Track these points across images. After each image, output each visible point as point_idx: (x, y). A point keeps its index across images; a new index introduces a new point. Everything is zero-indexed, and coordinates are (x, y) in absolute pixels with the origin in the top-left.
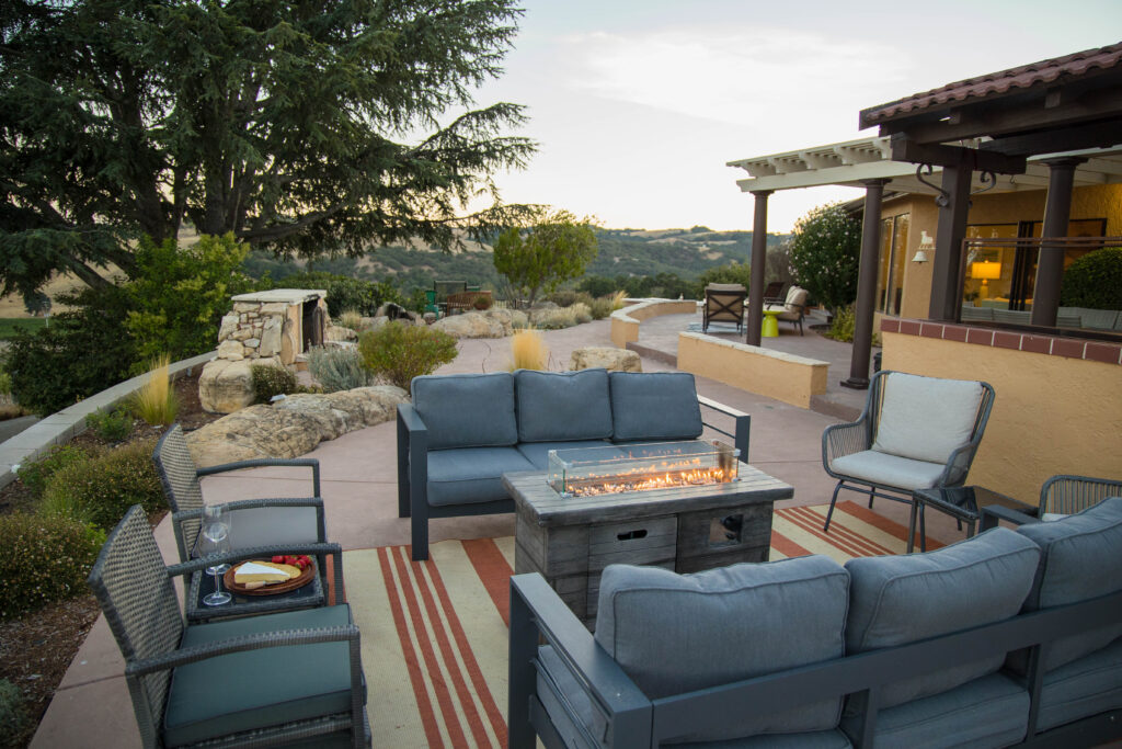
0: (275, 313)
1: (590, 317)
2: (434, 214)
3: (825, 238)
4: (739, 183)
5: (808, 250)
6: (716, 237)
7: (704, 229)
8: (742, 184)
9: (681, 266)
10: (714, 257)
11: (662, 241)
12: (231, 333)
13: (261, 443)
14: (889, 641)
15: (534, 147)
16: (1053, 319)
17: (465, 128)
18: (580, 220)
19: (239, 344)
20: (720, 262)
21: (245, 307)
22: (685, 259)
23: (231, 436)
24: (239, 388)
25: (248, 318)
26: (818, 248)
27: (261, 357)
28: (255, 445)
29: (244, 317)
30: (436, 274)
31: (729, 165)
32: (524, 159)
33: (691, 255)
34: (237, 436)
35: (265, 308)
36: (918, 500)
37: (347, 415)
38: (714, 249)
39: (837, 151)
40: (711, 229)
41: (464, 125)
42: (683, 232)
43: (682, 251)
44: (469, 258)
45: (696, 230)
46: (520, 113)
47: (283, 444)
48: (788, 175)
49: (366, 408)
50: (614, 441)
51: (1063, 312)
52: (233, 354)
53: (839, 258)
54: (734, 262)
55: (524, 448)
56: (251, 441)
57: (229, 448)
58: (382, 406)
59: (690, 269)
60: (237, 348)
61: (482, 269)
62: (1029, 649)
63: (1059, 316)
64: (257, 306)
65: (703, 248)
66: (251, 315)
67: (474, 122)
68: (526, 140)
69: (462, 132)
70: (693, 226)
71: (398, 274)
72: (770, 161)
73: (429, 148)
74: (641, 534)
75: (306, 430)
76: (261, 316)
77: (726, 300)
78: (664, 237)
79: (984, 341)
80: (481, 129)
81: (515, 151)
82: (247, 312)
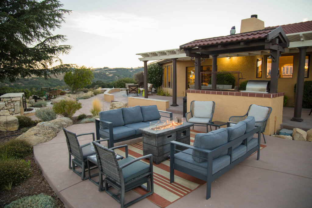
0: (17, 101)
1: (94, 95)
2: (41, 67)
3: (153, 71)
4: (139, 59)
5: (150, 74)
6: (111, 70)
7: (107, 68)
8: (140, 59)
9: (101, 78)
10: (111, 75)
11: (96, 72)
12: (4, 108)
13: (44, 135)
14: (233, 139)
15: (71, 48)
16: (216, 87)
17: (48, 42)
18: (87, 68)
19: (8, 111)
20: (112, 77)
21: (6, 100)
22: (102, 76)
23: (35, 135)
24: (16, 123)
25: (8, 103)
26: (152, 73)
27: (16, 114)
28: (43, 136)
29: (7, 103)
30: (24, 85)
31: (136, 54)
32: (68, 51)
33: (104, 75)
34: (37, 134)
35: (13, 99)
36: (207, 124)
37: (59, 126)
38: (110, 73)
39: (165, 52)
40: (109, 68)
41: (47, 41)
42: (101, 69)
43: (102, 74)
44: (35, 79)
45: (105, 68)
46: (64, 38)
47: (50, 135)
48: (152, 57)
49: (63, 124)
50: (143, 122)
51: (217, 86)
52: (7, 114)
53: (157, 75)
54: (116, 77)
55: (126, 125)
56: (41, 135)
57: (36, 138)
58: (66, 123)
59: (104, 79)
60: (7, 112)
61: (40, 83)
62: (245, 140)
63: (217, 87)
64: (10, 99)
65: (107, 73)
66: (9, 102)
67: (50, 40)
68: (69, 46)
69: (47, 43)
70: (104, 67)
71: (10, 86)
72: (148, 54)
73: (37, 48)
74: (171, 136)
75: (54, 131)
76: (12, 102)
77: (134, 88)
78: (96, 70)
79: (204, 93)
80: (53, 42)
81: (65, 49)
82: (8, 101)
